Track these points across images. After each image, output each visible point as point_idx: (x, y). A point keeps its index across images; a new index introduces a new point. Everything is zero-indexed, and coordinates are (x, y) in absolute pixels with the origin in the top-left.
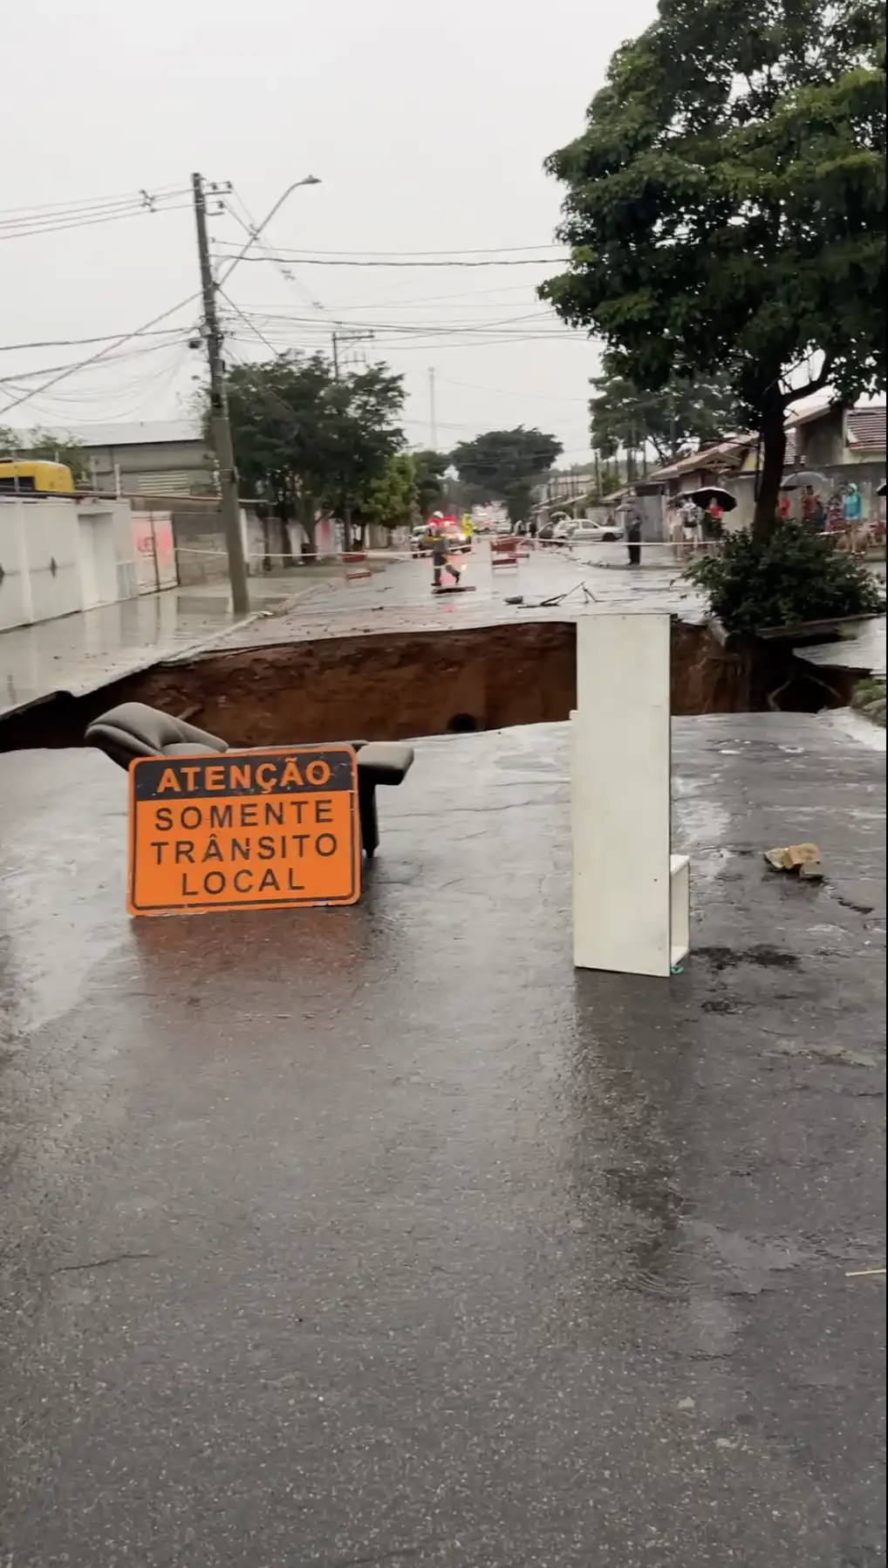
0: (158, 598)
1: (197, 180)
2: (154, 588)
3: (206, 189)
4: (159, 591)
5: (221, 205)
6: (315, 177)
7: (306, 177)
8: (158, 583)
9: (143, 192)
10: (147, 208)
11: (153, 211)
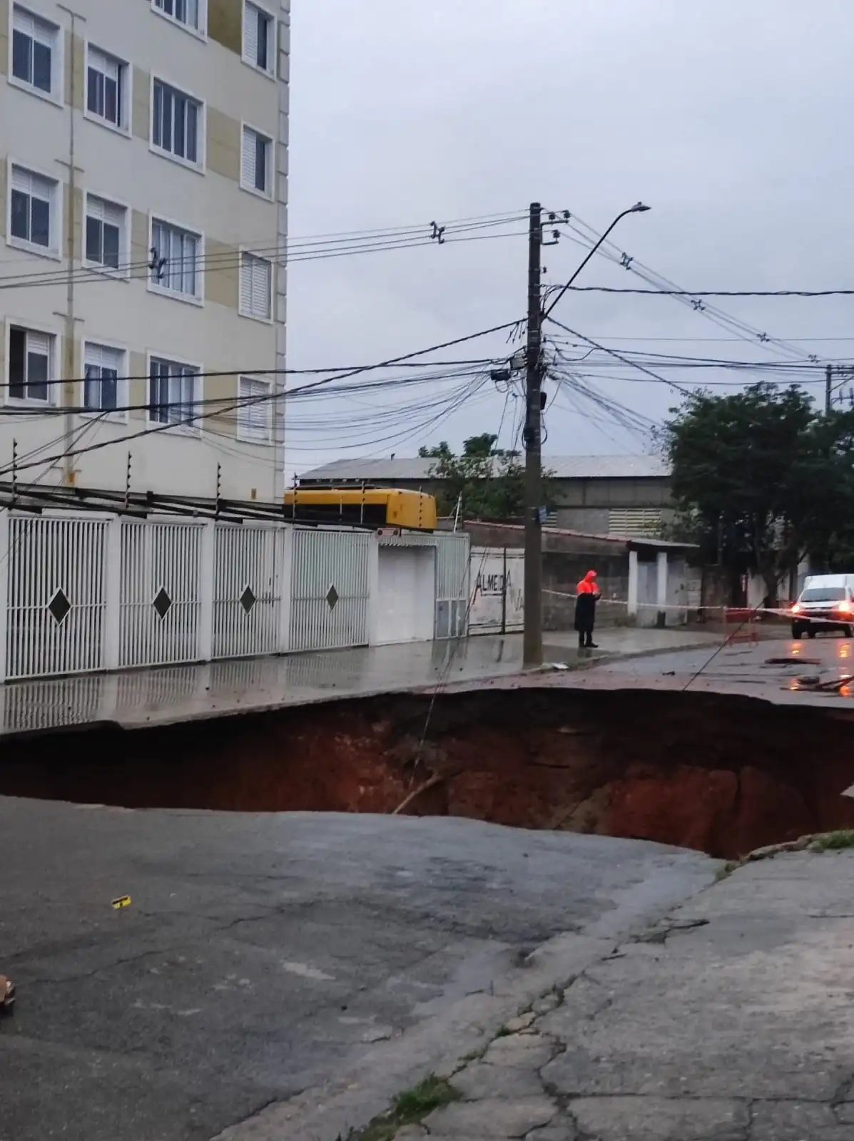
0: (502, 642)
1: (535, 209)
2: (499, 630)
3: (544, 218)
4: (503, 633)
5: (556, 234)
6: (644, 204)
7: (634, 203)
8: (503, 625)
9: (433, 224)
10: (436, 239)
11: (442, 242)
